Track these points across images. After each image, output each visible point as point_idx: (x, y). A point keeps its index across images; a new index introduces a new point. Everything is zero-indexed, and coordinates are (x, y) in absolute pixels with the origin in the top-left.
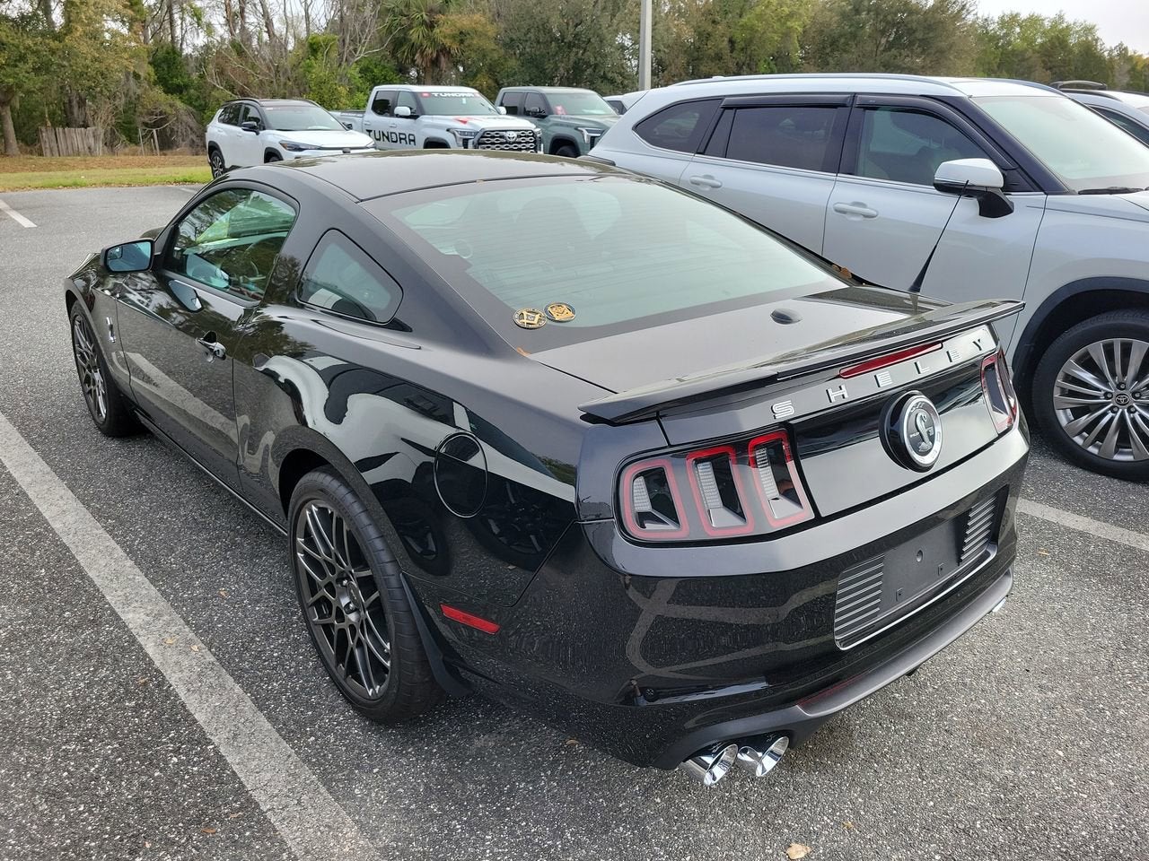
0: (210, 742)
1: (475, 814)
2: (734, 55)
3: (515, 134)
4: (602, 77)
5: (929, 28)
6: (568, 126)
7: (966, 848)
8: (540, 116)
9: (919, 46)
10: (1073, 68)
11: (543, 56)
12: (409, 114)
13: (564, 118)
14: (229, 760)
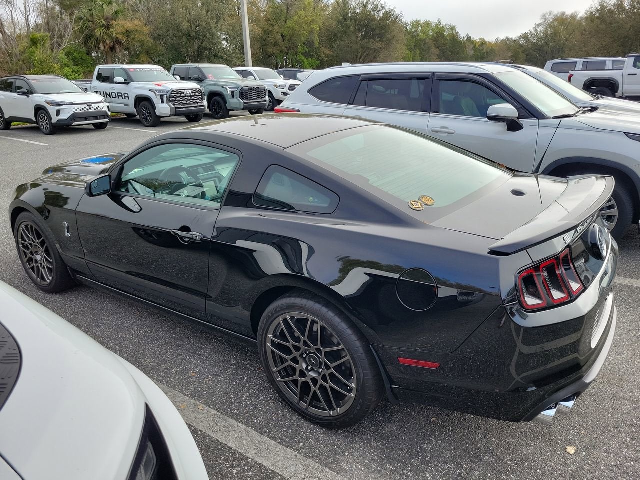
0: (248, 458)
1: (413, 466)
2: (285, 43)
3: (190, 91)
4: (214, 56)
5: (382, 28)
6: (218, 85)
7: (637, 432)
8: (200, 80)
9: (378, 38)
10: (448, 47)
11: (179, 45)
12: (123, 81)
13: (214, 81)
14: (265, 464)
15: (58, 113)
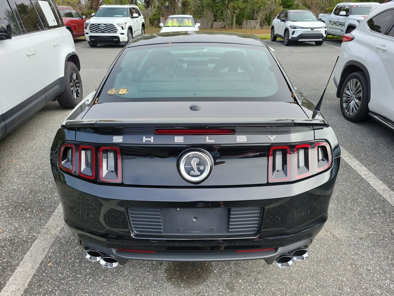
12: (345, 14)
15: (293, 33)
